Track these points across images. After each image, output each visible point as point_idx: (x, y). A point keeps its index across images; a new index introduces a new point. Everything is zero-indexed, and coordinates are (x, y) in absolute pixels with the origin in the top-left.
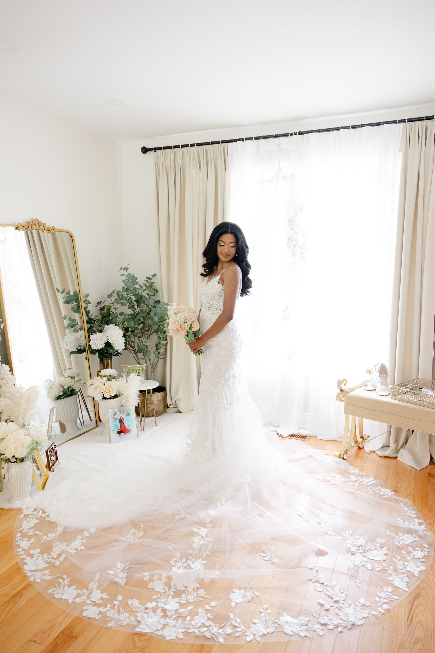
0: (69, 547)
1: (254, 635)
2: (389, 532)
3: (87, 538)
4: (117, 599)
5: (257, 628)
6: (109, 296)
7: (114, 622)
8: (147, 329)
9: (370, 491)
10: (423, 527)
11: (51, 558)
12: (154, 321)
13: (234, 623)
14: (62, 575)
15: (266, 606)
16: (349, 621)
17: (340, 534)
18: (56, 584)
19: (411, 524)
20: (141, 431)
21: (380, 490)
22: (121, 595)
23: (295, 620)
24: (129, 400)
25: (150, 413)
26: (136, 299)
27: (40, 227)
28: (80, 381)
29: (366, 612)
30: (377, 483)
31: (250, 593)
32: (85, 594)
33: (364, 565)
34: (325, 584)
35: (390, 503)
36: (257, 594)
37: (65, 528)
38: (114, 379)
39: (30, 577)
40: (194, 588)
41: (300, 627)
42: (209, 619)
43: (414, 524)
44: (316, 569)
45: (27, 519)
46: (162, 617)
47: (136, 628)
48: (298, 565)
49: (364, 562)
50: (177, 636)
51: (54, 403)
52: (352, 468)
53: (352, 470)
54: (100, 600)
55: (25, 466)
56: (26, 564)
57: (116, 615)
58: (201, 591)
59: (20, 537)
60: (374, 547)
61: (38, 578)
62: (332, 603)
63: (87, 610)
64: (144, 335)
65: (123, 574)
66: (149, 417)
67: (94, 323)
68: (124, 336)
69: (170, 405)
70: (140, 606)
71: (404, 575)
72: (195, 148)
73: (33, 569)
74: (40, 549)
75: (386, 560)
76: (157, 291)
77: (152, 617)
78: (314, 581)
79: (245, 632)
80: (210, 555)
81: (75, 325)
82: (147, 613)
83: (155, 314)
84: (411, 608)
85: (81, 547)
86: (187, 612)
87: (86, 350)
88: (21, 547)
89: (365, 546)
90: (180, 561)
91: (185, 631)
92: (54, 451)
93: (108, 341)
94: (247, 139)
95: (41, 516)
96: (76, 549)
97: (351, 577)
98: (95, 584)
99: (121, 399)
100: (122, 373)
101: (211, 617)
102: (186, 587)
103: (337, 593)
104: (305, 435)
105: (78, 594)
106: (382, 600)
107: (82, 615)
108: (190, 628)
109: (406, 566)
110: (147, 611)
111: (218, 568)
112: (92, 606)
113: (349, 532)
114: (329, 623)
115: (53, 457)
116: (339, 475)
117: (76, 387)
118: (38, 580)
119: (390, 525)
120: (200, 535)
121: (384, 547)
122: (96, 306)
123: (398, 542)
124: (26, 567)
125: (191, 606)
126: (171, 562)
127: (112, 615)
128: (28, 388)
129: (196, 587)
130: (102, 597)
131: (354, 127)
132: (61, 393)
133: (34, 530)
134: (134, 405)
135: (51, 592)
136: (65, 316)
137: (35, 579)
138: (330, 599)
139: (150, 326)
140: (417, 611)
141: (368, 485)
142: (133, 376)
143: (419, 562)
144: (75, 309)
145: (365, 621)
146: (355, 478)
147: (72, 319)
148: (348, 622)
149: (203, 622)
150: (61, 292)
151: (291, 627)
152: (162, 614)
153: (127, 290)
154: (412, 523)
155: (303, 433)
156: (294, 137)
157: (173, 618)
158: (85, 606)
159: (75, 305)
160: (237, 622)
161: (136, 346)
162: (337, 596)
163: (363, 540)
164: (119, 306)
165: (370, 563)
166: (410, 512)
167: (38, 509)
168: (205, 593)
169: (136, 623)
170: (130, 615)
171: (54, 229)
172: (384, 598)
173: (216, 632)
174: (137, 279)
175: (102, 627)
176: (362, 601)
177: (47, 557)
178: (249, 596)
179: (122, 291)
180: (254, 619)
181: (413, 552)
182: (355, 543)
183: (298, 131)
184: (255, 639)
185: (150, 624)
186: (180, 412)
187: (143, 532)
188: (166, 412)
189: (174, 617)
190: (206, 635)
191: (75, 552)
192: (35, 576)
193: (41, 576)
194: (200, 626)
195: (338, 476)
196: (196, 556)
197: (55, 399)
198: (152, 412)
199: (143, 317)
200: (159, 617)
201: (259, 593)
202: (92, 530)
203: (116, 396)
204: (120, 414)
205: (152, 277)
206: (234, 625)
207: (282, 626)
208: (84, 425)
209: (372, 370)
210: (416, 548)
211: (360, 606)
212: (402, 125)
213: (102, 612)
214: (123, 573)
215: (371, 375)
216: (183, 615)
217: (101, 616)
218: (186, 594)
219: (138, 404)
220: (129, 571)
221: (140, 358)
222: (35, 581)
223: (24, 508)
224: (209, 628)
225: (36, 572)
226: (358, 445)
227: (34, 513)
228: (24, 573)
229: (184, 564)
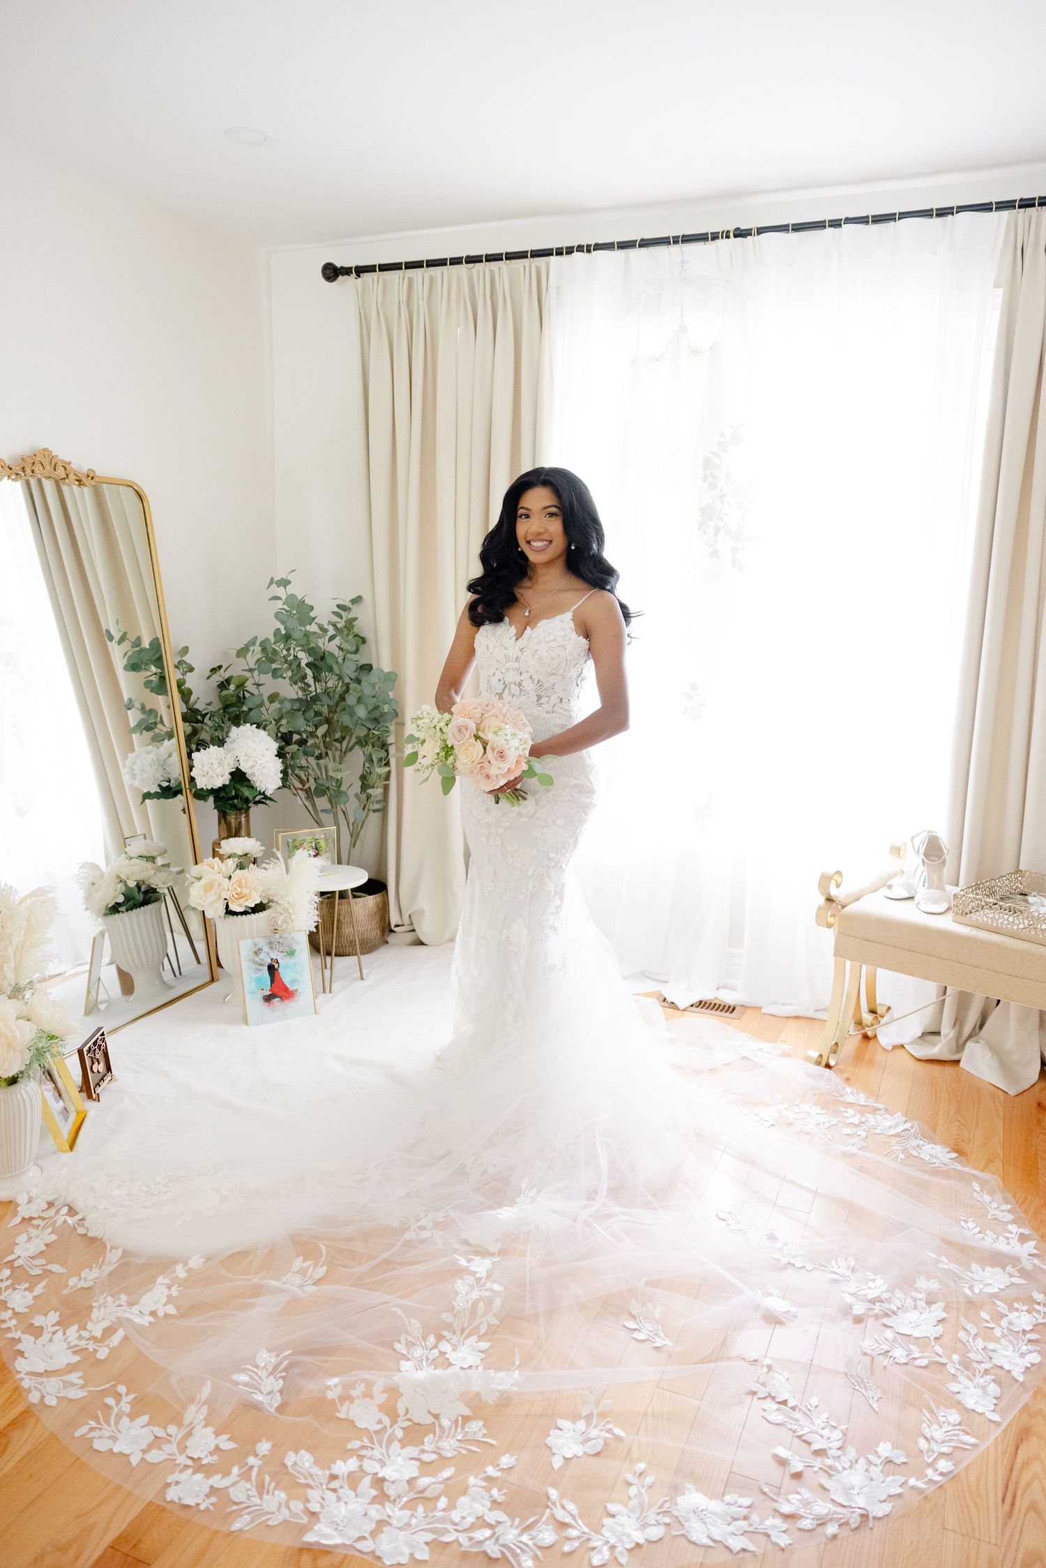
0: (135, 1306)
1: (613, 1548)
2: (947, 1261)
3: (181, 1283)
4: (258, 1452)
5: (620, 1528)
6: (242, 652)
7: (247, 1518)
8: (338, 735)
9: (897, 1150)
10: (1030, 1246)
11: (88, 1337)
12: (356, 718)
13: (560, 1515)
14: (115, 1385)
15: (642, 1466)
16: (855, 1508)
17: (825, 1266)
18: (99, 1412)
19: (1001, 1238)
20: (324, 992)
21: (921, 1149)
22: (268, 1440)
23: (715, 1505)
24: (293, 917)
25: (347, 945)
26: (311, 659)
27: (55, 470)
28: (169, 867)
29: (895, 1481)
30: (912, 1131)
31: (601, 1430)
32: (172, 1440)
33: (888, 1351)
34: (790, 1404)
35: (946, 1182)
36: (617, 1431)
37: (126, 1254)
38: (254, 863)
39: (29, 1391)
40: (455, 1418)
41: (729, 1524)
42: (495, 1504)
43: (1007, 1238)
44: (768, 1361)
45: (29, 1229)
46: (374, 1500)
47: (306, 1533)
48: (719, 1352)
49: (887, 1343)
50: (412, 1555)
51: (102, 921)
52: (848, 1090)
53: (850, 1094)
54: (211, 1454)
55: (22, 1094)
56: (21, 1353)
57: (253, 1496)
58: (474, 1426)
59: (7, 1279)
60: (911, 1301)
61: (51, 1395)
62: (810, 1454)
63: (177, 1483)
64: (331, 750)
65: (274, 1380)
66: (343, 956)
67: (202, 722)
68: (280, 754)
69: (397, 926)
70: (316, 1470)
71: (988, 1377)
72: (463, 269)
73: (40, 1369)
74: (58, 1314)
75: (941, 1335)
76: (364, 641)
77: (347, 1501)
78: (762, 1397)
79: (589, 1539)
80: (499, 1326)
81: (155, 723)
82: (334, 1490)
83: (359, 700)
84: (1011, 1469)
85: (167, 1306)
86: (438, 1485)
87: (182, 789)
88: (9, 1308)
89: (889, 1301)
90: (421, 1344)
91: (434, 1540)
92: (100, 1050)
93: (237, 768)
94: (598, 247)
95: (65, 1222)
96: (153, 1313)
97: (856, 1384)
98: (199, 1409)
99: (273, 915)
100: (275, 850)
101: (500, 1499)
102: (436, 1416)
103: (820, 1427)
104: (732, 1004)
105: (156, 1437)
106: (934, 1446)
107: (165, 1500)
108: (447, 1531)
109: (991, 1354)
110: (334, 1485)
111: (517, 1363)
112: (190, 1471)
113: (846, 1261)
114: (802, 1511)
115: (99, 1064)
116: (817, 1109)
117: (159, 882)
118: (50, 1401)
119: (947, 1242)
120: (473, 1273)
121: (935, 1303)
122: (209, 678)
123: (971, 1288)
124: (21, 1365)
125: (448, 1470)
126: (397, 1346)
127: (242, 1497)
128: (28, 892)
129: (463, 1416)
130: (217, 1448)
131: (878, 219)
132: (121, 899)
133: (44, 1262)
134: (305, 928)
135: (84, 1435)
136: (130, 700)
137: (43, 1397)
138: (804, 1445)
139: (346, 730)
140: (1026, 1477)
141: (891, 1136)
142: (302, 856)
143: (1023, 1341)
144: (153, 685)
145: (893, 1506)
146: (858, 1116)
147: (148, 708)
148: (852, 1510)
149: (480, 1514)
150: (117, 640)
151: (705, 1523)
152: (374, 1492)
153: (287, 637)
154: (1004, 1236)
155: (728, 998)
156: (721, 243)
157: (402, 1503)
158: (174, 1472)
159: (155, 674)
160: (568, 1512)
161: (312, 780)
162: (822, 1436)
163: (884, 1283)
164: (266, 678)
165: (901, 1344)
166: (996, 1206)
167: (56, 1204)
168: (485, 1432)
169: (305, 1520)
170: (290, 1497)
171: (92, 478)
172: (940, 1441)
173: (515, 1542)
174: (312, 608)
175: (217, 1532)
176: (885, 1449)
177: (78, 1334)
178: (597, 1438)
179: (273, 640)
180: (613, 1501)
181: (1007, 1316)
182: (862, 1292)
183: (731, 228)
184: (616, 1558)
185: (342, 1521)
186: (422, 944)
187: (325, 1268)
188: (387, 942)
189: (405, 1499)
190: (489, 1551)
191: (150, 1323)
192: (45, 1388)
193: (59, 1390)
194: (473, 1524)
195: (815, 1110)
196: (463, 1330)
197: (104, 912)
198: (352, 943)
199: (328, 706)
200: (367, 1502)
201: (624, 1431)
202: (196, 1262)
203: (259, 908)
204: (270, 951)
205: (352, 604)
206: (561, 1520)
207: (682, 1521)
208: (180, 974)
209: (902, 848)
210: (1016, 1305)
211: (881, 1464)
212: (1005, 214)
213: (218, 1489)
214: (275, 1378)
215: (900, 858)
216: (427, 1494)
217: (213, 1499)
218: (435, 1436)
219: (317, 927)
220: (291, 1372)
221: (322, 811)
222: (44, 1403)
223: (22, 1199)
224: (497, 1530)
225: (48, 1377)
226: (863, 1031)
227: (46, 1215)
228: (15, 1382)
229: (432, 1351)
